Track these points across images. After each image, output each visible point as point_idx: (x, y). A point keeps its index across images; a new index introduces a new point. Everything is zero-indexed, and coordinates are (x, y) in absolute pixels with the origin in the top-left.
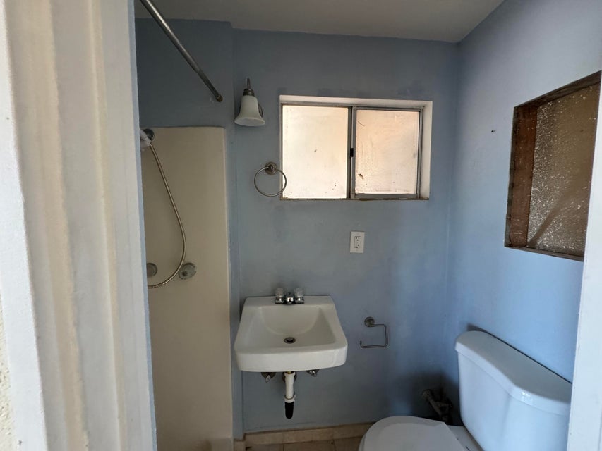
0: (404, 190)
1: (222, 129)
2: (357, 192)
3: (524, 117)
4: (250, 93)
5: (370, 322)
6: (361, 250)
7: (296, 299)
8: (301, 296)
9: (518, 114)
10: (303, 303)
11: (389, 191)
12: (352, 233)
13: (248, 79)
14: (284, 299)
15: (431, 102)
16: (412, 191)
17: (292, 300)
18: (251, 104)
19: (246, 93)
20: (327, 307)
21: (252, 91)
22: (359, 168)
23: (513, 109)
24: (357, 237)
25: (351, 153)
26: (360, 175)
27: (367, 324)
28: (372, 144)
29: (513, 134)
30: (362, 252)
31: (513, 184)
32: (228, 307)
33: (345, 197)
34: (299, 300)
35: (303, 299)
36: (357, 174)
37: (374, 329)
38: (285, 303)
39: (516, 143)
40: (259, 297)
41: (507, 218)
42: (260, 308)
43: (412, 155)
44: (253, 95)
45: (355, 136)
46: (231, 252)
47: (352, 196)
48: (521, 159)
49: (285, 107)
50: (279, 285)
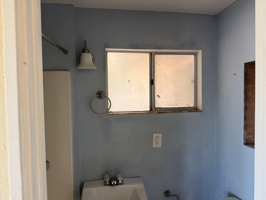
0: (187, 105)
1: (68, 72)
2: (156, 106)
3: (250, 68)
4: (87, 51)
5: (167, 193)
6: (160, 146)
7: (118, 181)
8: (121, 179)
9: (246, 67)
10: (123, 184)
11: (177, 105)
12: (154, 134)
13: (85, 41)
14: (110, 182)
15: (201, 51)
16: (192, 105)
17: (115, 183)
18: (87, 58)
19: (84, 51)
20: (138, 186)
21: (88, 50)
22: (157, 92)
23: (244, 64)
24: (157, 137)
25: (152, 82)
26: (158, 96)
27: (166, 195)
28: (165, 76)
29: (245, 78)
30: (161, 147)
31: (246, 107)
32: (72, 189)
33: (149, 109)
34: (120, 182)
35: (123, 181)
36: (156, 95)
37: (170, 198)
38: (111, 185)
39: (247, 83)
40: (93, 181)
41: (244, 128)
42: (94, 189)
43: (191, 82)
44: (89, 52)
45: (154, 72)
46: (74, 152)
47: (153, 109)
48: (250, 92)
49: (108, 54)
50: (107, 172)
